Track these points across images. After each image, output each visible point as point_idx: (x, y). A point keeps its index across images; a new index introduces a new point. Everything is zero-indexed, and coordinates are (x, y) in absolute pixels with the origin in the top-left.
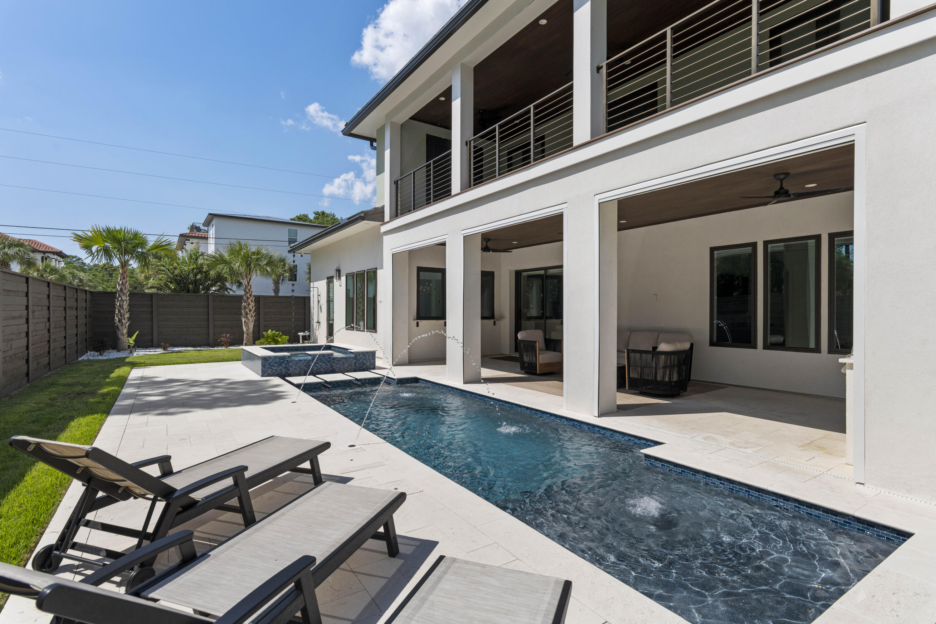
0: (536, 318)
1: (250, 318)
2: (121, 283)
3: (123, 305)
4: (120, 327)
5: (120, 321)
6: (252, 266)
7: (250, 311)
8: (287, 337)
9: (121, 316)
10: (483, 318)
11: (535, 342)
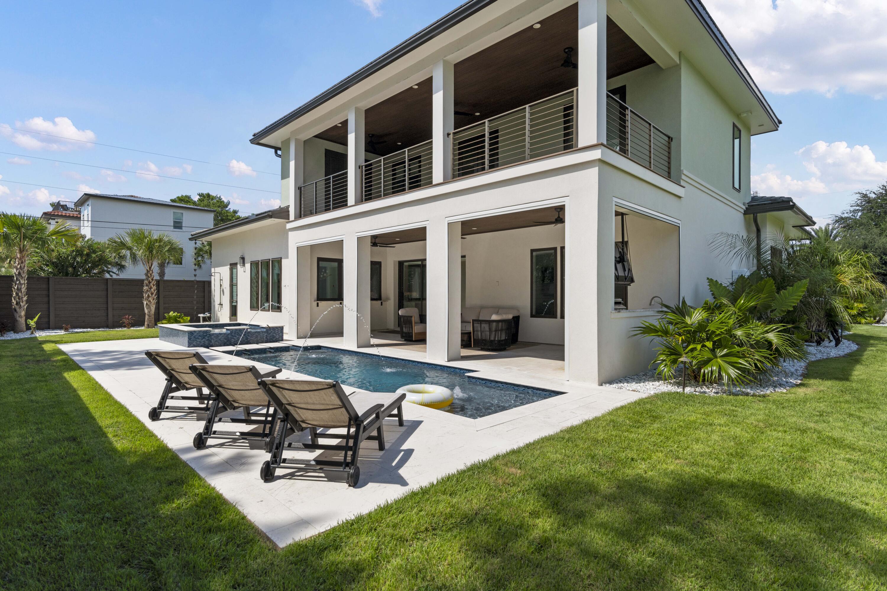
0: (416, 299)
1: (152, 301)
2: (19, 267)
3: (21, 288)
4: (18, 310)
5: (17, 304)
6: (154, 252)
7: (152, 294)
8: (189, 318)
9: (19, 299)
10: (372, 299)
11: (412, 317)
